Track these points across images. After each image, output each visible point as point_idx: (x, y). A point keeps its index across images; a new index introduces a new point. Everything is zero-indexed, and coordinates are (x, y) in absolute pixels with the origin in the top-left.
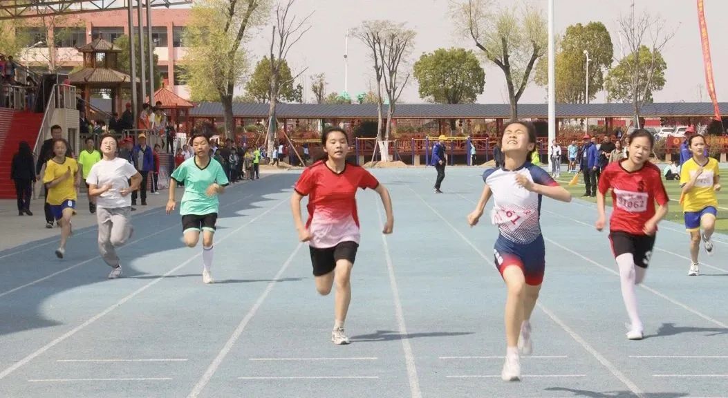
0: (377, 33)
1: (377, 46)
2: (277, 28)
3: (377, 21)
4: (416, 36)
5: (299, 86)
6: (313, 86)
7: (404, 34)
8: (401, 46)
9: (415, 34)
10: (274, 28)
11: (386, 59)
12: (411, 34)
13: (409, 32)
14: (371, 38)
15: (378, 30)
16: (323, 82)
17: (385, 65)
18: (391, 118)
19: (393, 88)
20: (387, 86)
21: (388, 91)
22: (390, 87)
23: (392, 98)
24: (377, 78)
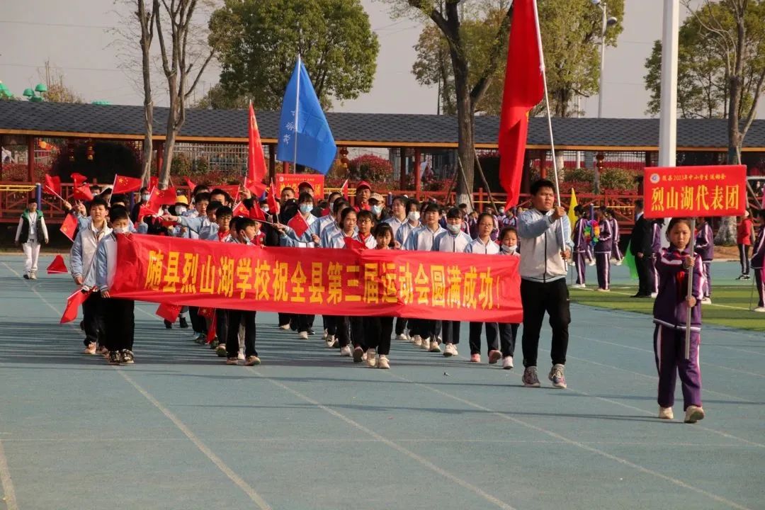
18: (175, 137)
19: (182, 67)
20: (165, 62)
21: (168, 74)
22: (174, 65)
23: (177, 89)
24: (142, 42)
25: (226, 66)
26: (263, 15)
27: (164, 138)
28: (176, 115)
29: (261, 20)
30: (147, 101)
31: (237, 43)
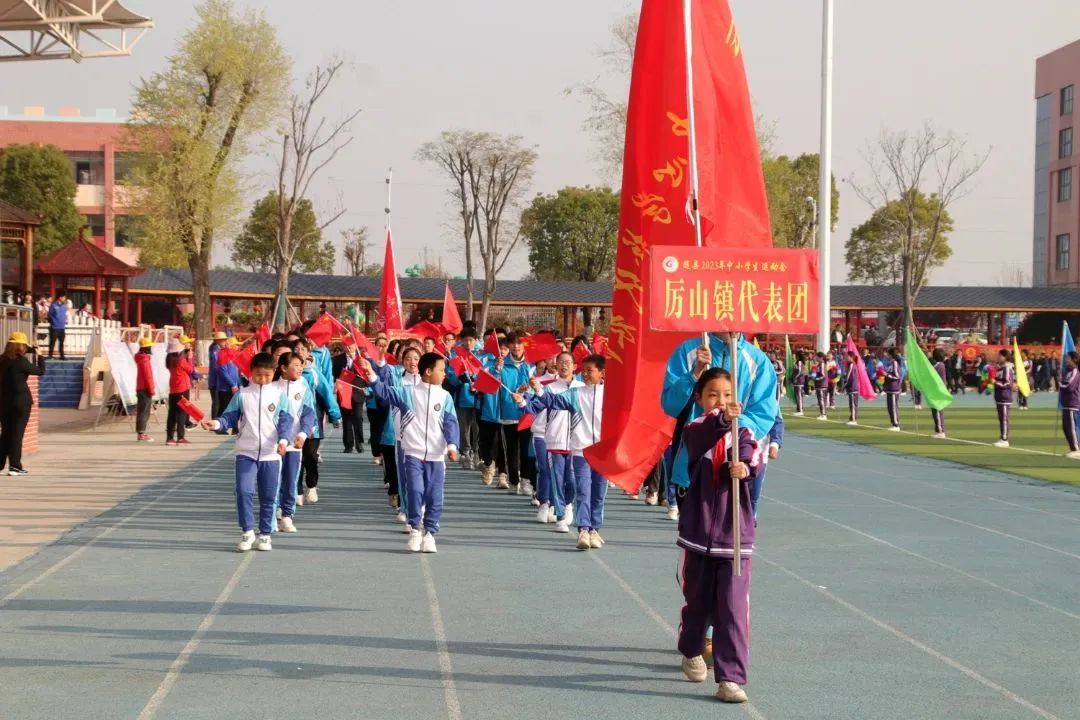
0: (468, 154)
1: (467, 176)
2: (291, 140)
3: (468, 133)
4: (536, 162)
5: (328, 246)
6: (347, 248)
7: (514, 158)
8: (508, 177)
9: (535, 156)
10: (287, 137)
11: (482, 199)
12: (527, 157)
13: (525, 153)
14: (457, 162)
15: (468, 149)
16: (365, 243)
17: (480, 210)
18: (489, 302)
19: (494, 251)
20: (482, 247)
21: (484, 255)
22: (488, 249)
23: (491, 268)
24: (466, 233)
25: (533, 249)
26: (559, 211)
27: (480, 302)
28: (490, 285)
29: (558, 215)
30: (468, 276)
31: (540, 233)
